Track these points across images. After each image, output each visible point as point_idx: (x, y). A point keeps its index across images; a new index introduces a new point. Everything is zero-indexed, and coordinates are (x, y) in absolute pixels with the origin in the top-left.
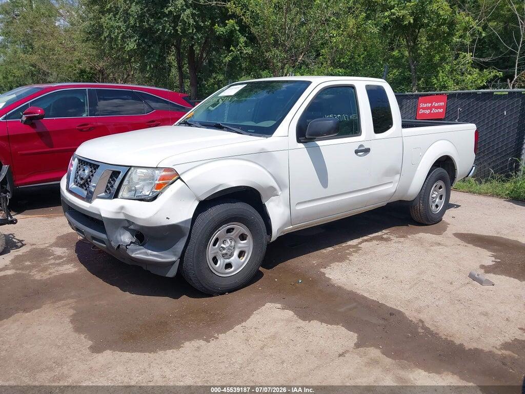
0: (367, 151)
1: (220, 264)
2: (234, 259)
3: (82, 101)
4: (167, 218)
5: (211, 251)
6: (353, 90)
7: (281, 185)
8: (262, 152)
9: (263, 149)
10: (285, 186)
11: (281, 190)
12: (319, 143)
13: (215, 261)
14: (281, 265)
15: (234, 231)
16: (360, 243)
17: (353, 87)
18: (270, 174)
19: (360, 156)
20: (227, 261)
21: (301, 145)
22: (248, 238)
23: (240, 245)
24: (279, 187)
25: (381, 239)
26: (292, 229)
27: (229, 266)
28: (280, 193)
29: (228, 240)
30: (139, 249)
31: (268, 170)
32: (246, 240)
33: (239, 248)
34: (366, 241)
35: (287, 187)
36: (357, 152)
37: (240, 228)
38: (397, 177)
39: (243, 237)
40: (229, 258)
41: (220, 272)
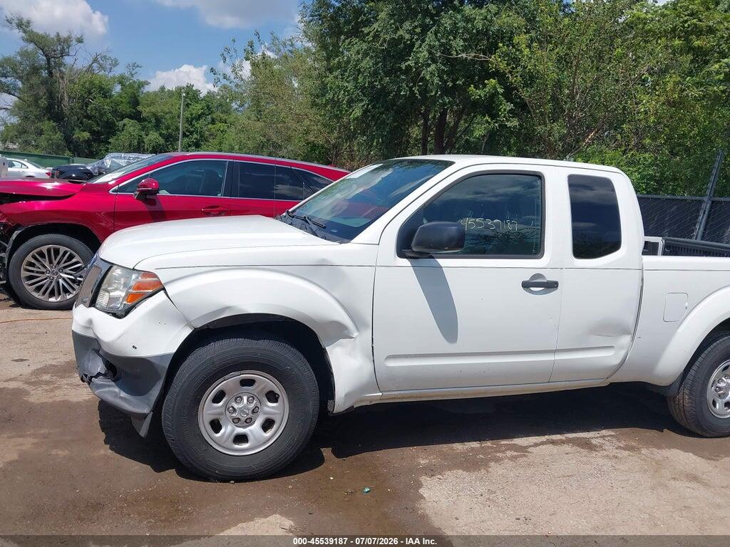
0: (552, 286)
1: (225, 433)
2: (255, 429)
3: (220, 176)
4: (134, 347)
5: (209, 410)
6: (539, 182)
7: (358, 322)
8: (322, 264)
9: (324, 260)
10: (365, 325)
11: (358, 330)
12: (443, 262)
13: (216, 426)
14: (366, 455)
15: (256, 385)
16: (536, 445)
17: (539, 177)
18: (338, 301)
19: (532, 292)
20: (240, 430)
21: (405, 262)
22: (280, 399)
23: (266, 409)
24: (355, 324)
25: (587, 445)
26: (381, 398)
27: (241, 438)
28: (355, 334)
29: (245, 398)
30: (109, 386)
31: (334, 294)
32: (277, 402)
33: (265, 413)
34: (553, 442)
35: (368, 326)
36: (526, 285)
37: (265, 382)
38: (626, 340)
39: (272, 397)
40: (244, 427)
41: (224, 445)
